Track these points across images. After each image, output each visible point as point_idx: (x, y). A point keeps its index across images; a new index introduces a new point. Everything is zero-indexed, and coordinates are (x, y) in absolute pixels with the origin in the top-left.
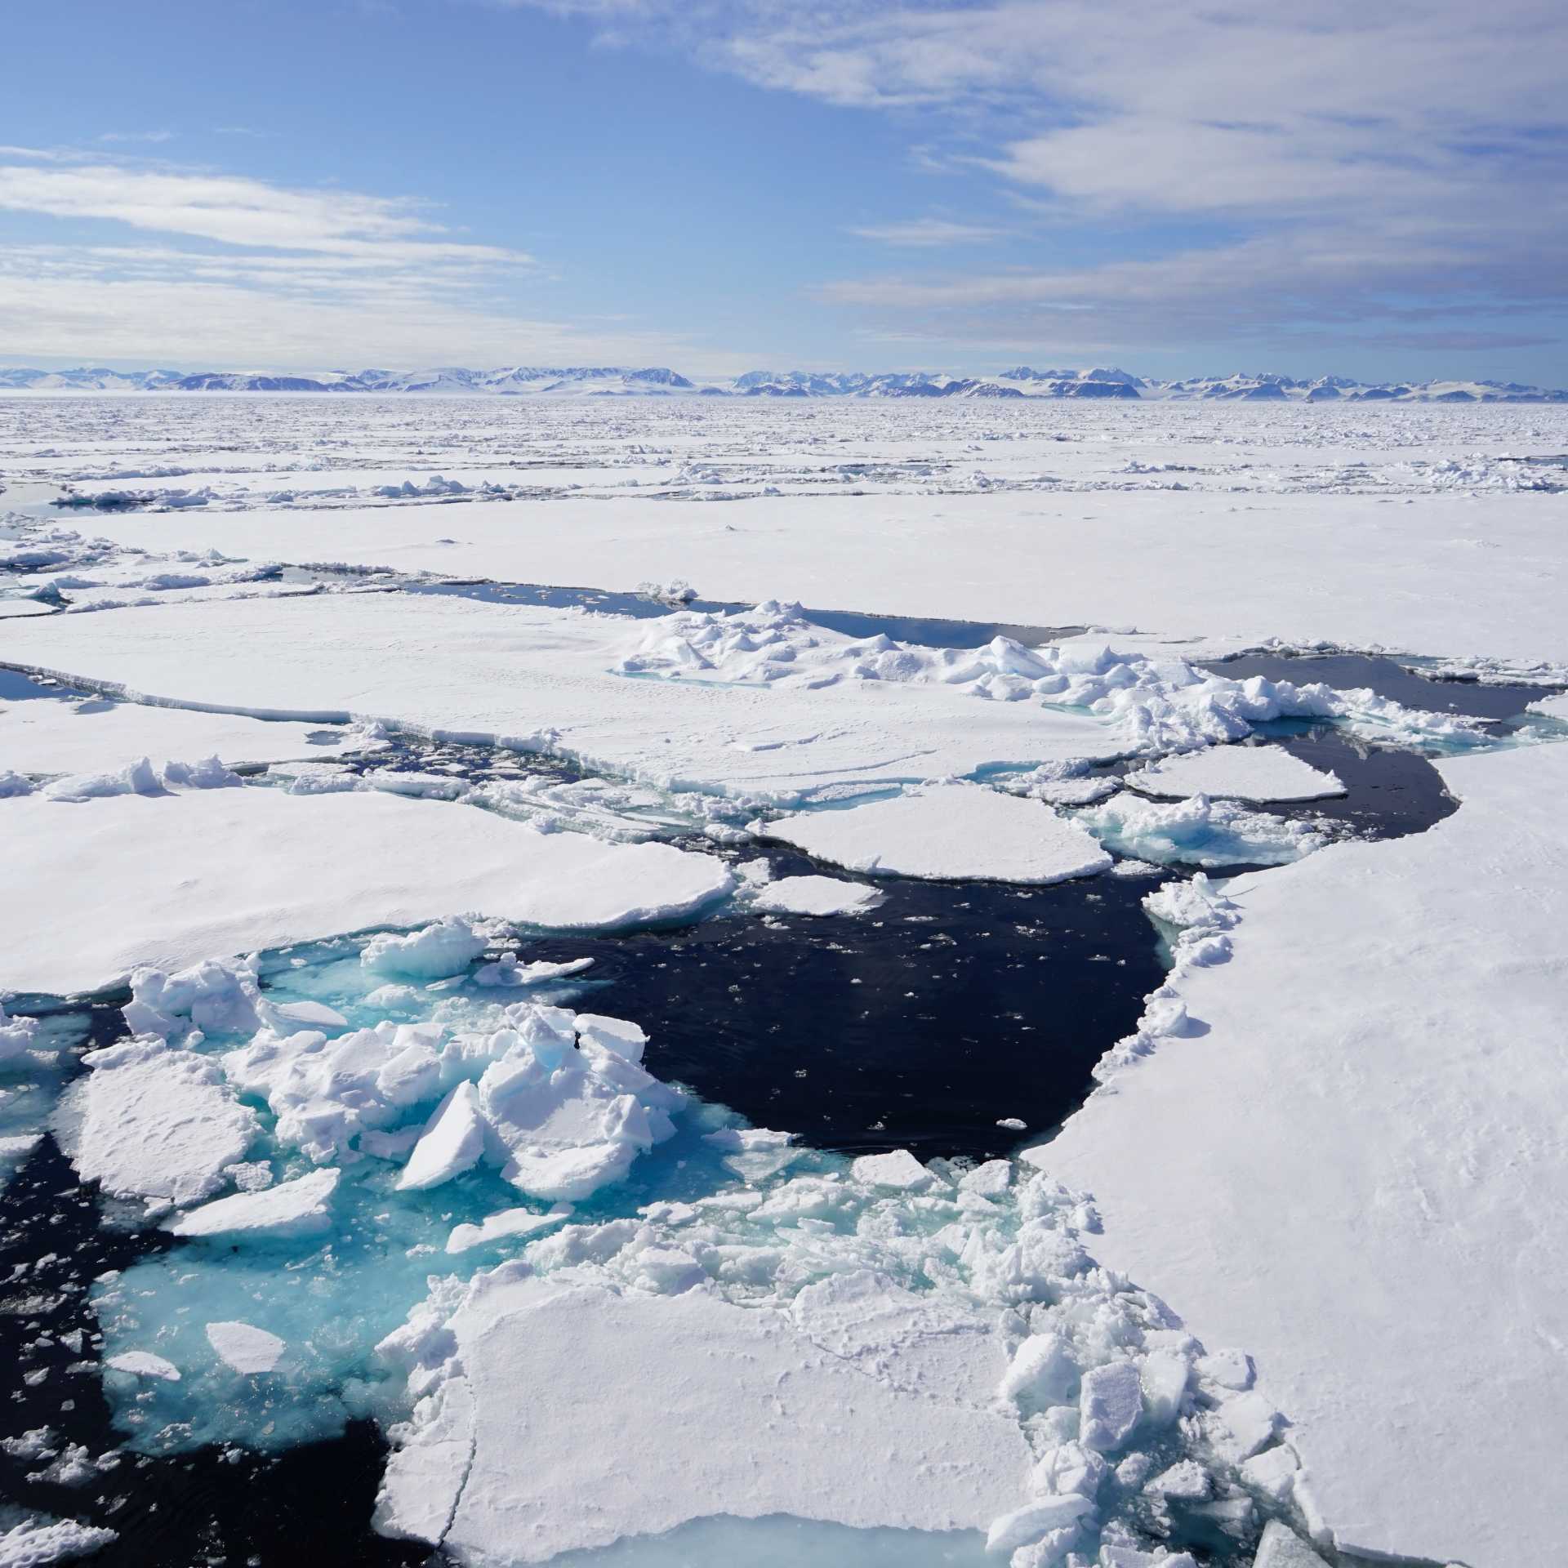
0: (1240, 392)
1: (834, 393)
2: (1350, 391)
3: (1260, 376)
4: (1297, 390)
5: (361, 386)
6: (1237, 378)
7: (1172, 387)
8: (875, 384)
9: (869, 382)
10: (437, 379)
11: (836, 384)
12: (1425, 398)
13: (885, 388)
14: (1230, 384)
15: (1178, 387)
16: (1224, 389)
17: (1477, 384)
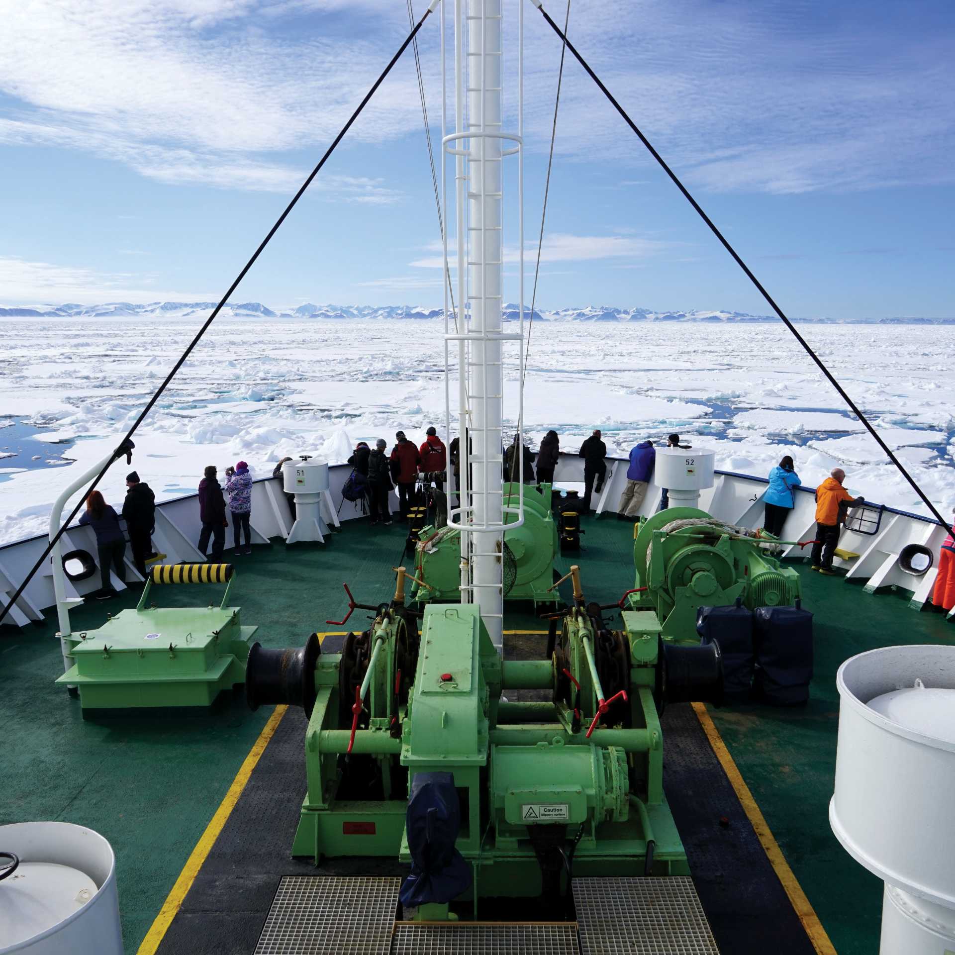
0: (594, 316)
1: (355, 317)
2: (652, 316)
3: (602, 308)
4: (623, 315)
5: (66, 314)
6: (589, 308)
7: (554, 314)
8: (380, 312)
9: (376, 311)
10: (113, 310)
11: (355, 312)
12: (695, 320)
13: (386, 314)
14: (587, 311)
15: (557, 313)
16: (584, 315)
17: (722, 312)
